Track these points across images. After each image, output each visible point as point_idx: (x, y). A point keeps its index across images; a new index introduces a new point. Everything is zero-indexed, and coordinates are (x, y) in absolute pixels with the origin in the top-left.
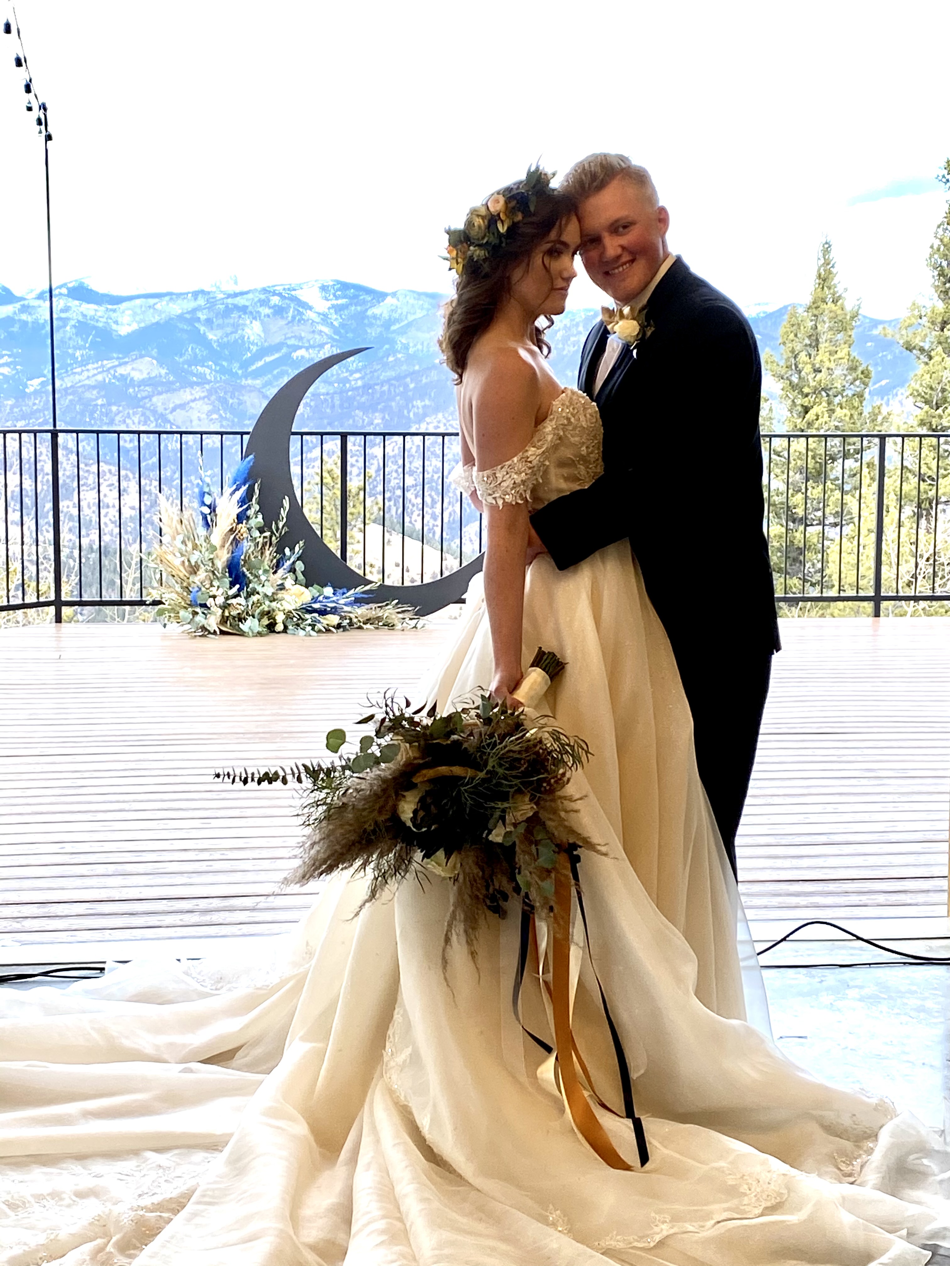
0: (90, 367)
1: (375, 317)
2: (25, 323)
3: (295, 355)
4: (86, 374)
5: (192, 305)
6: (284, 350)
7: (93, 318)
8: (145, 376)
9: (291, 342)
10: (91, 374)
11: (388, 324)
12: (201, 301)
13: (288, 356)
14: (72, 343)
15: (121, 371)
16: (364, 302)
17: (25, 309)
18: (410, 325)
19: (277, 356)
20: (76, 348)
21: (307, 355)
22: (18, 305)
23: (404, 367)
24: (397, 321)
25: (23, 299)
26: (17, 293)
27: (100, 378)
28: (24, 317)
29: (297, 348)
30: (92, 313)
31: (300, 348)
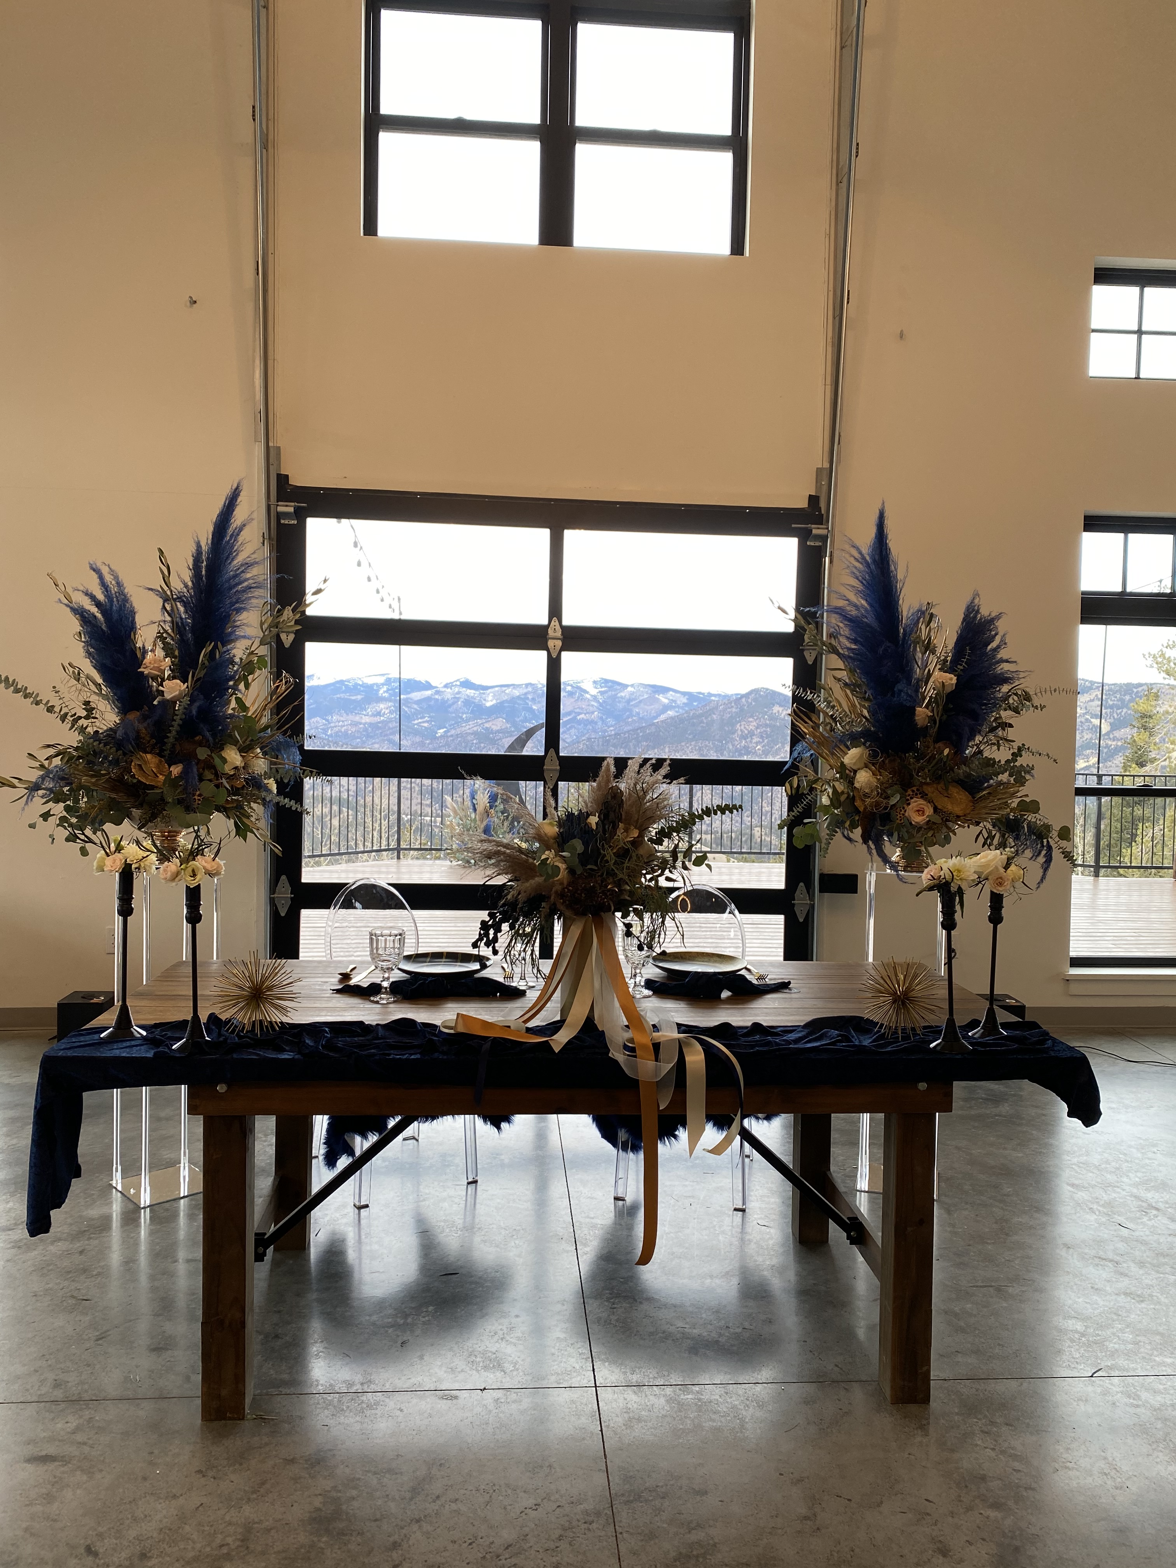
0: (470, 723)
1: (622, 697)
2: (437, 700)
3: (578, 718)
4: (468, 727)
5: (525, 691)
6: (573, 715)
7: (472, 697)
8: (499, 728)
9: (577, 710)
10: (471, 726)
11: (629, 701)
12: (530, 689)
13: (575, 718)
14: (461, 711)
15: (487, 725)
16: (616, 690)
17: (438, 692)
18: (640, 702)
19: (569, 718)
20: (463, 713)
21: (585, 717)
22: (434, 691)
23: (637, 724)
24: (634, 699)
25: (437, 687)
26: (433, 684)
27: (475, 729)
28: (437, 697)
29: (579, 714)
30: (472, 695)
31: (582, 713)
